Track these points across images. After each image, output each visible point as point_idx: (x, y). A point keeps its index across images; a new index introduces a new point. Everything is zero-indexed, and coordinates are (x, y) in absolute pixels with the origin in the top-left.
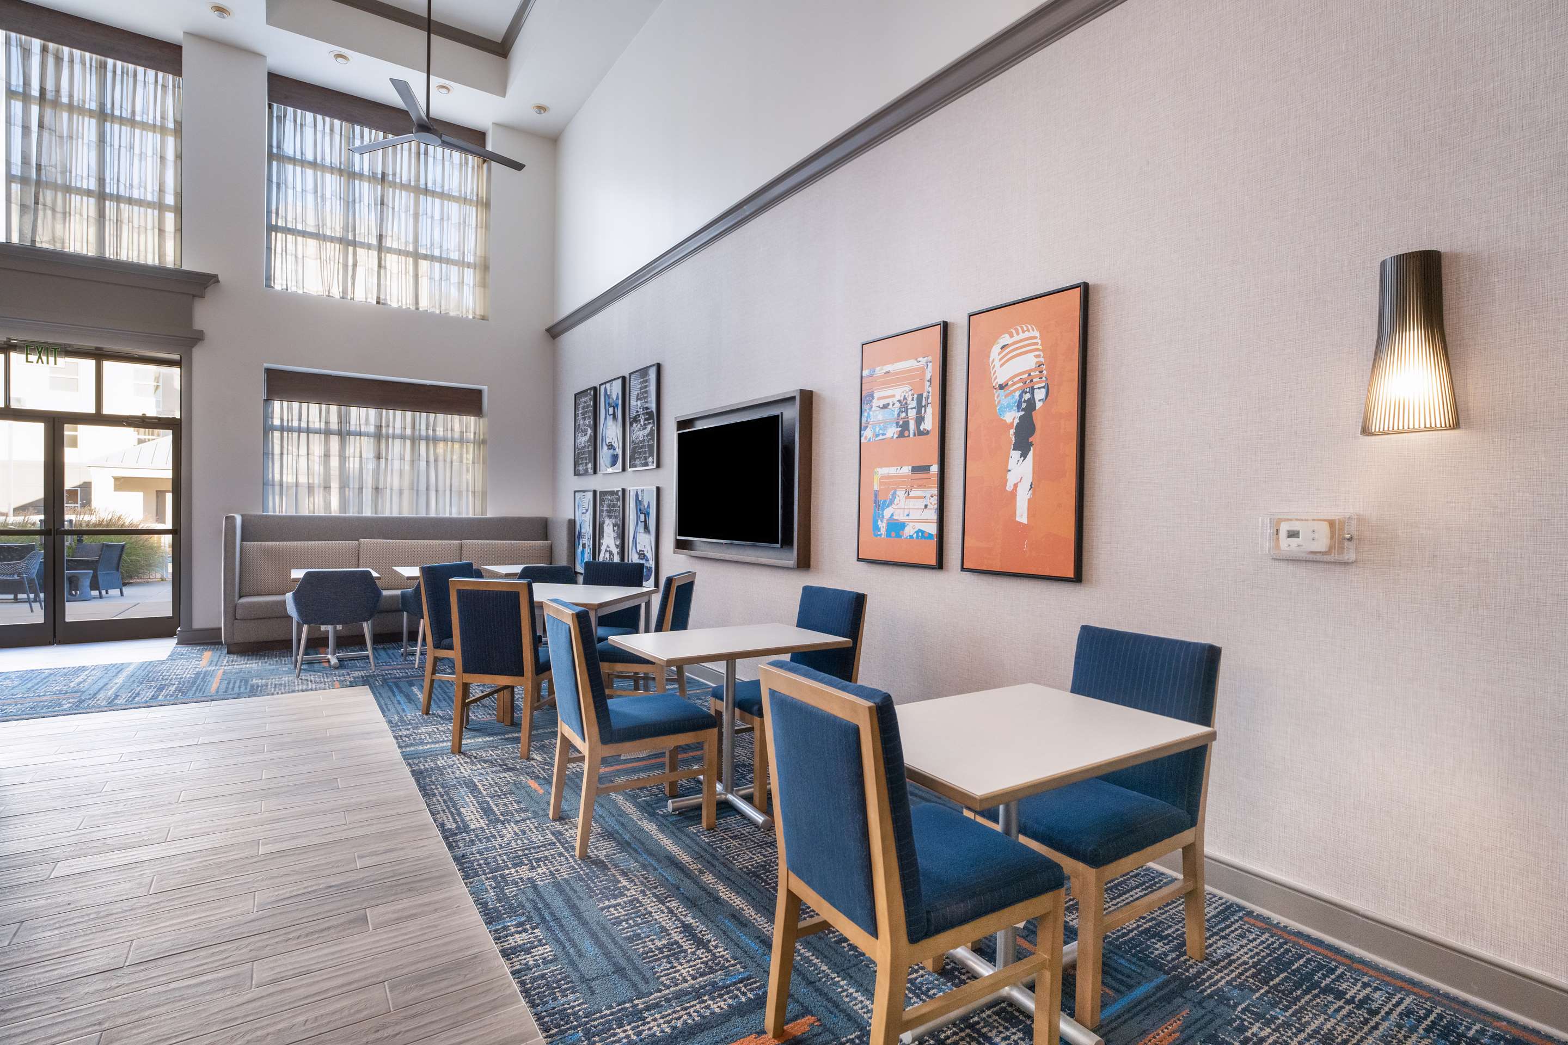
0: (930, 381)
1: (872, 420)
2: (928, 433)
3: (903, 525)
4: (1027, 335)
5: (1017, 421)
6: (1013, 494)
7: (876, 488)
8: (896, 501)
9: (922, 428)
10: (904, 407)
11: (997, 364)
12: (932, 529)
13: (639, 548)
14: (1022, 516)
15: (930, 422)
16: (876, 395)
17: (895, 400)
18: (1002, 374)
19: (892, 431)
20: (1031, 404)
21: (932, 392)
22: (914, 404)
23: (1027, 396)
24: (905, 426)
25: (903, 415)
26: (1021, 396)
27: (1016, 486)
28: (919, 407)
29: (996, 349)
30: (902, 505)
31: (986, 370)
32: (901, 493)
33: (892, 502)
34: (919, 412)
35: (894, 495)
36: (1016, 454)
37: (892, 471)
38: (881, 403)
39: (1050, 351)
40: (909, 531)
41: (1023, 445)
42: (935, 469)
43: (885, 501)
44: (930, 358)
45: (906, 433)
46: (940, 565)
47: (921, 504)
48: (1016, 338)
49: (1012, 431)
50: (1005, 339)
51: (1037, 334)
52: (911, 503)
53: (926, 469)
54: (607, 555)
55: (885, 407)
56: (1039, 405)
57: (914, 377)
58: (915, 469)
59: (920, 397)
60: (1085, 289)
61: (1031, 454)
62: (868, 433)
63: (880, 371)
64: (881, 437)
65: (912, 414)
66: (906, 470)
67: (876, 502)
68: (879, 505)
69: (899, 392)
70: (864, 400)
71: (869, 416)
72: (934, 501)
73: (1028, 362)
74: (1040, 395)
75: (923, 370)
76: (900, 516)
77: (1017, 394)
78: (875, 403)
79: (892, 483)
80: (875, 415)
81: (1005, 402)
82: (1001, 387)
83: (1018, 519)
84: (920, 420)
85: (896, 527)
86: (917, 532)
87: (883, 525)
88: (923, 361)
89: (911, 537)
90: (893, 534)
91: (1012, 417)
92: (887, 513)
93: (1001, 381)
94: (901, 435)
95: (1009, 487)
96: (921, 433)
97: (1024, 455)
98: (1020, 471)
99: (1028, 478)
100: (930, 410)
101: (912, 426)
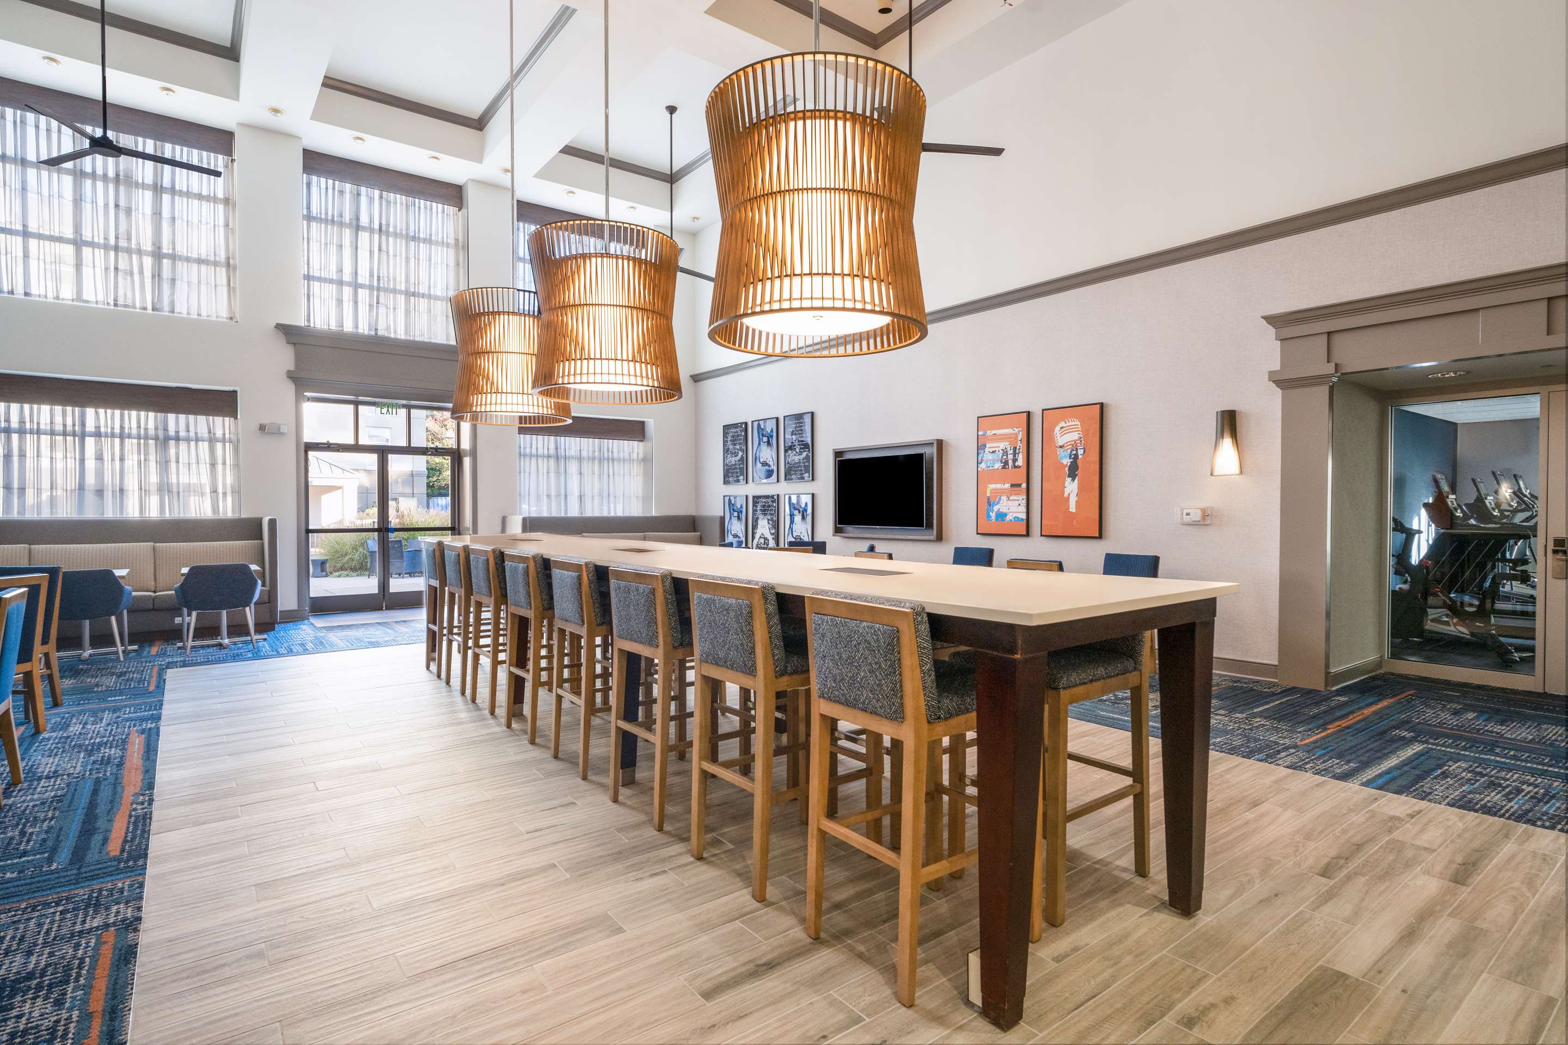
1: (985, 458)
2: (1020, 467)
3: (1006, 515)
5: (1069, 464)
6: (1068, 499)
7: (988, 495)
8: (1001, 502)
9: (1016, 464)
10: (1005, 452)
12: (1024, 516)
13: (795, 534)
14: (1073, 508)
15: (1021, 461)
16: (987, 446)
18: (1061, 441)
19: (998, 465)
20: (1076, 456)
21: (1021, 446)
22: (1011, 452)
23: (1074, 452)
24: (1006, 463)
25: (1005, 457)
26: (1071, 452)
27: (1069, 494)
28: (1015, 454)
29: (1057, 429)
31: (1052, 439)
32: (1004, 498)
33: (998, 503)
34: (1014, 456)
35: (1000, 499)
36: (1069, 480)
37: (999, 486)
38: (991, 450)
39: (1086, 432)
40: (1009, 517)
41: (1072, 475)
42: (1024, 485)
43: (994, 502)
44: (1021, 429)
45: (1007, 467)
46: (1028, 534)
47: (1017, 503)
49: (1067, 469)
50: (1062, 424)
52: (1010, 503)
53: (1020, 485)
54: (762, 541)
55: (994, 452)
56: (1080, 457)
57: (1012, 438)
58: (1012, 486)
59: (1015, 448)
60: (1102, 405)
61: (1076, 480)
62: (983, 466)
63: (989, 433)
64: (991, 468)
65: (1010, 457)
66: (1007, 486)
67: (989, 504)
68: (990, 503)
69: (1002, 445)
70: (980, 447)
71: (983, 457)
72: (1024, 502)
73: (1075, 436)
74: (1080, 452)
75: (1016, 435)
76: (1004, 510)
77: (1069, 451)
78: (987, 450)
80: (987, 456)
81: (1063, 454)
82: (1061, 447)
83: (1071, 510)
84: (1015, 460)
85: (1001, 516)
86: (1015, 518)
87: (993, 515)
88: (1017, 430)
89: (1011, 520)
90: (1000, 519)
91: (1067, 461)
92: (996, 508)
94: (1004, 467)
95: (1066, 495)
96: (1015, 467)
97: (1073, 480)
98: (1071, 488)
99: (1076, 491)
100: (1021, 455)
101: (1010, 463)
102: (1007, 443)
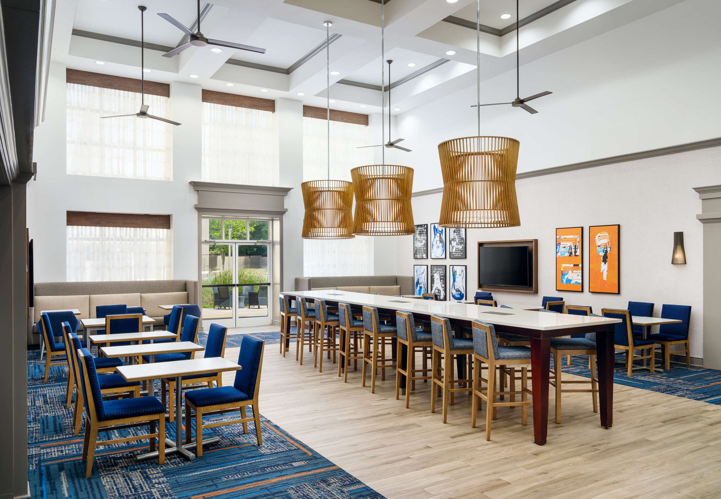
0: (578, 242)
1: (560, 250)
2: (578, 256)
3: (571, 280)
4: (605, 234)
5: (603, 255)
6: (602, 273)
7: (562, 270)
8: (569, 274)
9: (576, 254)
10: (571, 248)
11: (598, 240)
12: (580, 281)
13: (456, 288)
14: (605, 278)
15: (578, 253)
16: (561, 244)
17: (568, 246)
18: (599, 243)
19: (567, 254)
20: (606, 252)
21: (579, 245)
22: (574, 247)
23: (605, 249)
24: (571, 253)
25: (570, 250)
26: (604, 249)
27: (603, 271)
28: (575, 249)
29: (597, 237)
30: (570, 275)
31: (594, 242)
32: (570, 272)
33: (567, 274)
34: (575, 250)
35: (568, 272)
36: (603, 263)
37: (567, 265)
38: (563, 246)
39: (611, 239)
40: (573, 282)
41: (605, 261)
42: (580, 265)
43: (565, 274)
44: (578, 236)
45: (571, 255)
46: (582, 291)
47: (577, 275)
48: (602, 235)
49: (602, 257)
50: (599, 234)
51: (608, 235)
52: (573, 274)
53: (578, 265)
54: (437, 291)
55: (564, 247)
56: (608, 252)
57: (574, 240)
58: (574, 265)
59: (575, 246)
60: (619, 226)
61: (607, 263)
62: (559, 254)
63: (562, 237)
64: (563, 256)
65: (573, 250)
66: (572, 265)
67: (562, 274)
68: (563, 274)
69: (569, 244)
70: (558, 244)
71: (559, 249)
72: (581, 274)
73: (605, 241)
74: (609, 249)
75: (576, 239)
76: (570, 278)
77: (603, 249)
78: (561, 246)
79: (567, 269)
80: (561, 249)
81: (600, 250)
82: (599, 246)
83: (604, 279)
84: (575, 252)
85: (569, 281)
86: (576, 282)
87: (564, 281)
88: (576, 236)
89: (574, 283)
90: (568, 283)
91: (602, 254)
92: (566, 277)
93: (599, 245)
94: (570, 256)
95: (601, 271)
96: (576, 256)
97: (605, 263)
98: (604, 267)
99: (606, 269)
100: (578, 249)
101: (573, 253)
102: (572, 243)
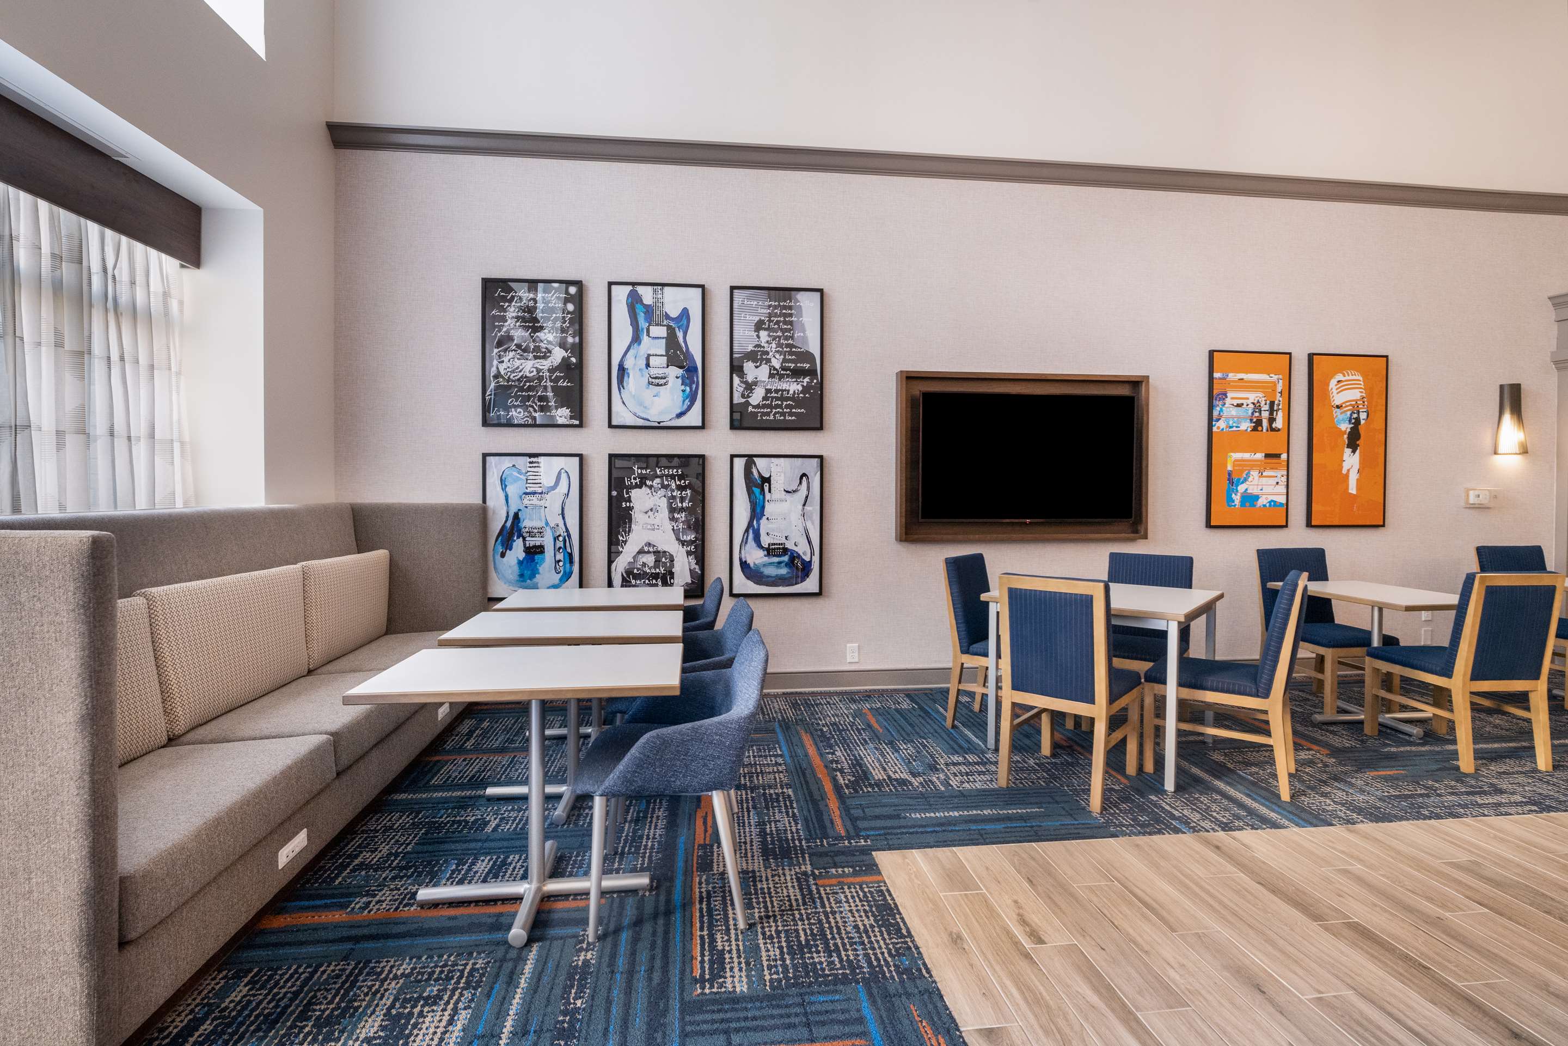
0: (1281, 393)
1: (1223, 414)
2: (1279, 430)
3: (1257, 497)
4: (1354, 377)
5: (1349, 430)
6: (1347, 476)
7: (1230, 468)
8: (1250, 479)
9: (1274, 426)
10: (1257, 407)
11: (1335, 391)
12: (1282, 500)
13: (765, 541)
14: (1353, 490)
15: (1280, 423)
16: (1230, 395)
17: (1249, 402)
18: (1338, 399)
19: (1246, 426)
20: (1358, 421)
21: (1281, 401)
22: (1267, 407)
23: (1355, 416)
24: (1259, 423)
25: (1257, 414)
26: (1351, 415)
27: (1348, 470)
28: (1271, 410)
29: (1333, 383)
30: (1255, 482)
32: (1255, 473)
33: (1245, 480)
35: (1248, 475)
36: (1348, 451)
37: (1247, 456)
38: (1235, 402)
39: (1369, 390)
40: (1262, 501)
41: (1353, 443)
42: (1283, 456)
43: (1239, 480)
44: (1281, 377)
45: (1260, 428)
46: (1286, 525)
47: (1273, 481)
48: (1347, 378)
49: (1346, 436)
50: (1340, 377)
51: (1361, 379)
52: (1264, 480)
53: (1278, 456)
55: (1239, 405)
56: (1363, 422)
57: (1268, 388)
58: (1268, 456)
59: (1272, 404)
61: (1358, 451)
62: (1222, 424)
63: (1232, 376)
64: (1235, 429)
65: (1265, 415)
66: (1260, 456)
67: (1231, 481)
68: (1232, 481)
69: (1253, 397)
70: (1214, 397)
71: (1221, 410)
72: (1284, 479)
73: (1355, 395)
74: (1363, 416)
75: (1274, 384)
76: (1253, 490)
77: (1349, 413)
78: (1228, 401)
79: (1245, 466)
80: (1228, 411)
81: (1341, 417)
82: (1338, 407)
83: (1350, 491)
84: (1272, 420)
85: (1249, 499)
86: (1270, 502)
87: (1237, 498)
88: (1275, 377)
89: (1265, 506)
90: (1248, 504)
91: (1345, 427)
92: (1241, 488)
93: (1338, 402)
94: (1255, 429)
95: (1344, 471)
96: (1273, 430)
97: (1354, 452)
98: (1351, 461)
99: (1357, 467)
100: (1280, 414)
101: (1265, 423)
102: (1261, 395)
